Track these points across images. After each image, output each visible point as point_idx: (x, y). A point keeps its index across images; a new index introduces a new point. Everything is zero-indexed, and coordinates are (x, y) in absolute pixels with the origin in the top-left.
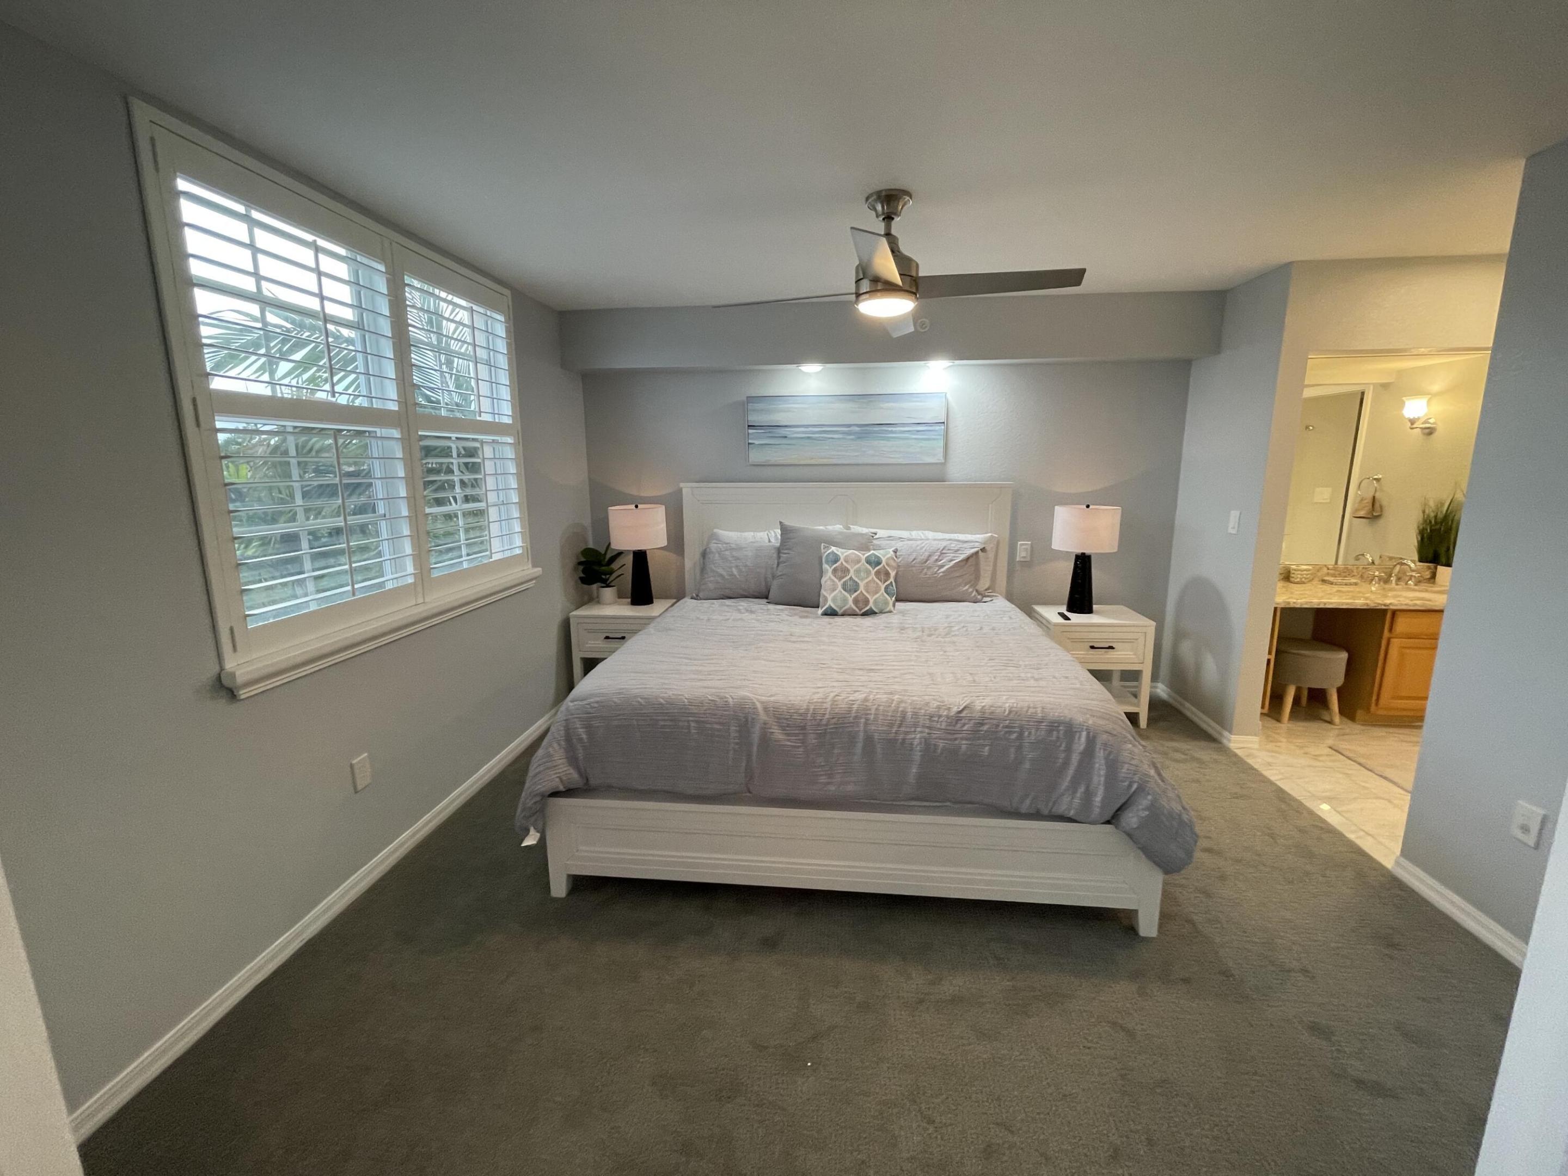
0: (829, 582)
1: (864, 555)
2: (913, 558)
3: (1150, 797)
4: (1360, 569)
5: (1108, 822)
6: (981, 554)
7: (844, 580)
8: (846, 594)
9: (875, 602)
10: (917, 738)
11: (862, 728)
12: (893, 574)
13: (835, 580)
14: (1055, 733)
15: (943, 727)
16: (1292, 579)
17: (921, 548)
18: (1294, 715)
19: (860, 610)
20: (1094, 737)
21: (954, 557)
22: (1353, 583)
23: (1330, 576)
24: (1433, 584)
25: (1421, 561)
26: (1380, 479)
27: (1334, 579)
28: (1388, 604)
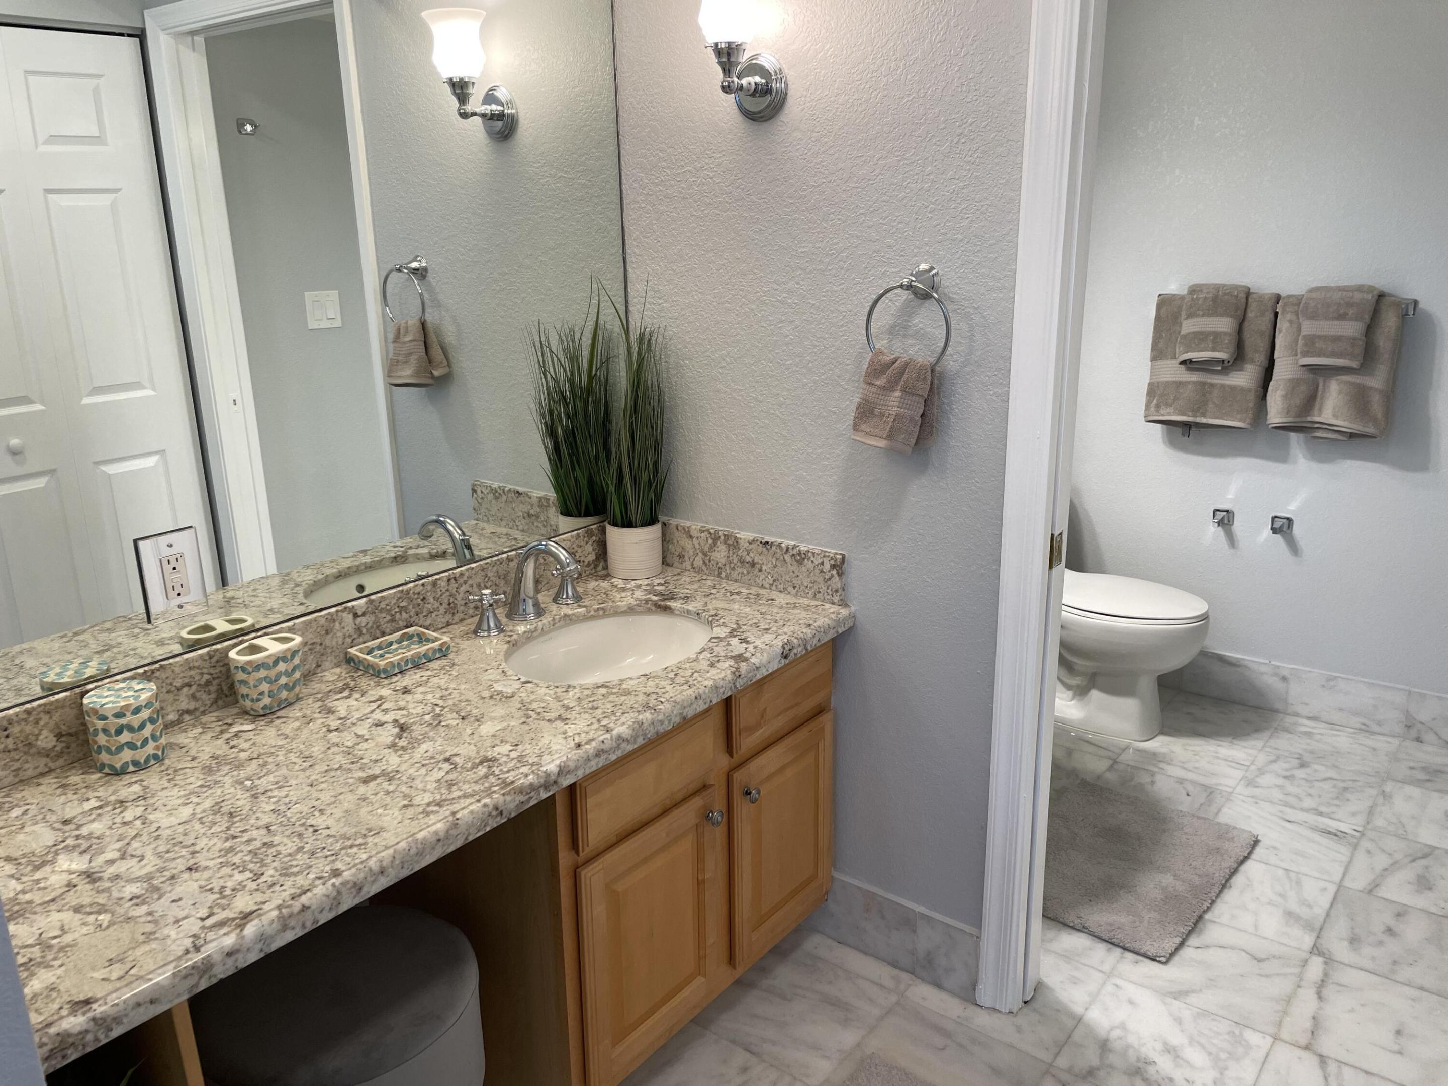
22: (435, 651)
23: (367, 637)
24: (607, 576)
25: (566, 513)
26: (425, 270)
27: (379, 647)
28: (553, 778)
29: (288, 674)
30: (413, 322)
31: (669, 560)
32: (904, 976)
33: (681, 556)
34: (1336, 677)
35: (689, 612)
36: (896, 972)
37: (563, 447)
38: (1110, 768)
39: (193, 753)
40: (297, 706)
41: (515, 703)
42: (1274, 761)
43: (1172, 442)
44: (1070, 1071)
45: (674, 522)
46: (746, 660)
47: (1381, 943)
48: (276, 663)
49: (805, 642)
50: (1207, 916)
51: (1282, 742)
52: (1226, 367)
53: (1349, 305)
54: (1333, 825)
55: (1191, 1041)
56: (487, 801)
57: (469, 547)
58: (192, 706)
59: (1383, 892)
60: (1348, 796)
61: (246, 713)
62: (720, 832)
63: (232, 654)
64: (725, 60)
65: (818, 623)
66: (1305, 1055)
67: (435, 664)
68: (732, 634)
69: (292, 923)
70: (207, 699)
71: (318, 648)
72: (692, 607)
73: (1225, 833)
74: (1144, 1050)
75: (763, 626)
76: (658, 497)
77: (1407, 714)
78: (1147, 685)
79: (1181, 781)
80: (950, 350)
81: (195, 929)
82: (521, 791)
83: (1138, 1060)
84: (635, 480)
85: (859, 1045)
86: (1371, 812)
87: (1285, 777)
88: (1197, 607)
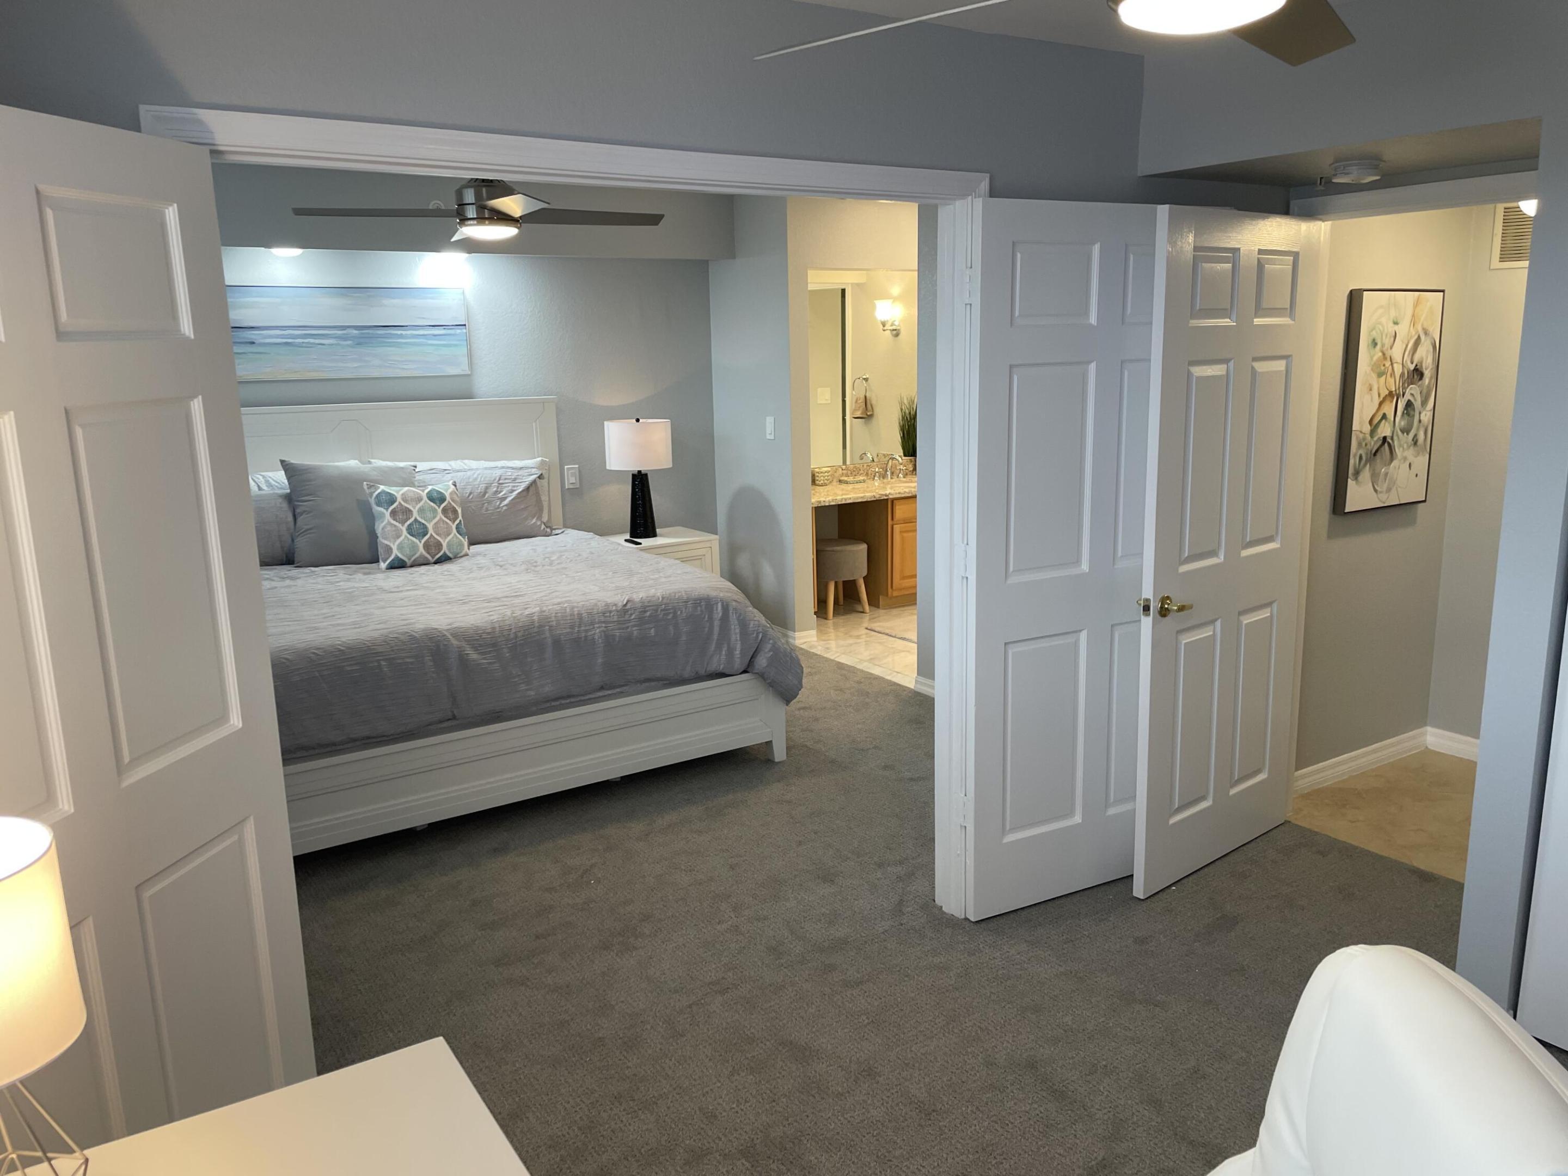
0: (389, 528)
1: (423, 491)
2: (468, 492)
3: (771, 642)
4: (865, 466)
5: (745, 672)
6: (538, 480)
7: (408, 522)
8: (414, 539)
9: (449, 545)
10: (597, 632)
11: (547, 634)
12: (460, 511)
13: (397, 524)
14: (699, 608)
15: (615, 619)
16: (817, 482)
17: (476, 479)
18: (836, 613)
19: (433, 558)
20: (727, 605)
21: (514, 486)
25: (905, 455)
26: (867, 378)
30: (862, 397)
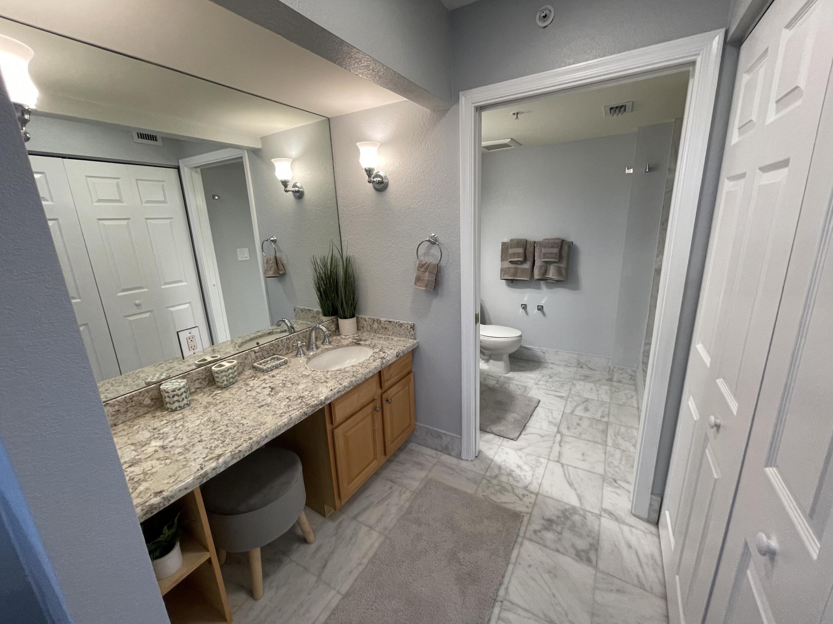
22: (282, 362)
23: (259, 359)
24: (340, 335)
25: (325, 315)
26: (276, 240)
27: (264, 362)
28: (323, 401)
29: (232, 373)
30: (272, 257)
31: (359, 328)
32: (439, 453)
33: (363, 327)
34: (558, 351)
35: (366, 345)
36: (437, 452)
37: (323, 295)
38: (497, 383)
39: (200, 402)
40: (236, 384)
41: (310, 378)
42: (543, 377)
43: (508, 285)
44: (490, 476)
45: (360, 316)
46: (385, 358)
47: (576, 428)
48: (228, 370)
49: (403, 352)
50: (527, 425)
51: (545, 371)
52: (522, 263)
53: (554, 243)
54: (559, 394)
55: (525, 463)
56: (301, 411)
57: (293, 328)
58: (200, 386)
59: (575, 413)
60: (564, 385)
61: (219, 387)
62: (379, 414)
63: (213, 368)
64: (368, 173)
65: (408, 345)
66: (557, 463)
67: (283, 367)
68: (380, 351)
69: (236, 456)
70: (205, 383)
71: (243, 364)
72: (367, 343)
73: (530, 400)
74: (511, 467)
75: (390, 347)
76: (355, 309)
77: (578, 361)
78: (506, 357)
79: (517, 385)
80: (442, 259)
81: (201, 462)
82: (312, 406)
83: (510, 471)
84: (347, 303)
85: (426, 476)
86: (570, 389)
87: (546, 382)
88: (518, 333)
